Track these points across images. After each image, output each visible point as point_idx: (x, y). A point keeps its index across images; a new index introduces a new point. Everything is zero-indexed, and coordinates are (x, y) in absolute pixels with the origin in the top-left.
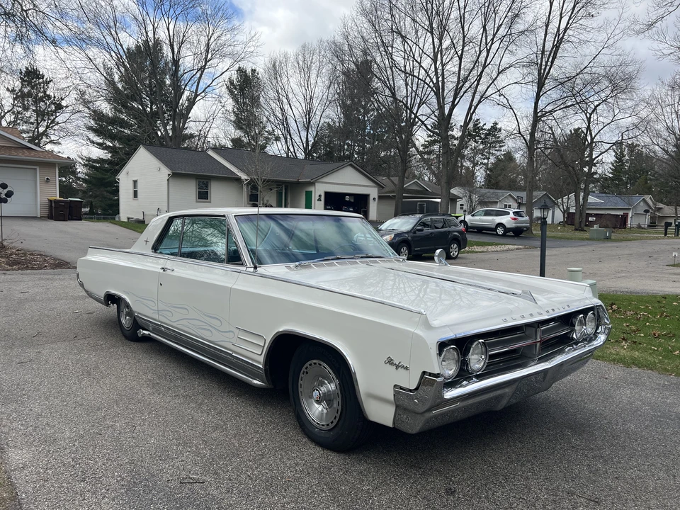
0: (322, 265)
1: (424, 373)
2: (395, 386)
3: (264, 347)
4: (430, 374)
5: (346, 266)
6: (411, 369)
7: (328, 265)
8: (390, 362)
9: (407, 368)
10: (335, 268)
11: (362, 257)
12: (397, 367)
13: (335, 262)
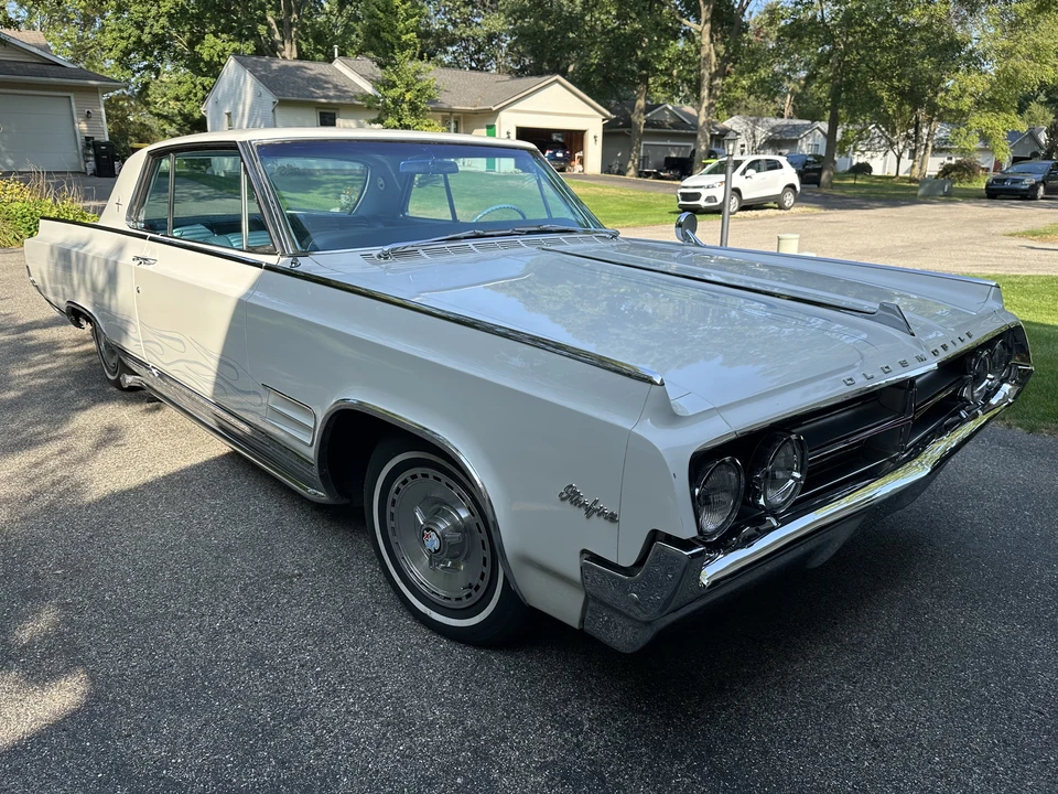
0: (442, 252)
1: (654, 536)
2: (584, 552)
3: (315, 430)
4: (669, 539)
5: (494, 253)
6: (621, 519)
7: (457, 251)
8: (572, 496)
9: (612, 518)
10: (471, 256)
11: (529, 233)
12: (589, 511)
13: (470, 243)
